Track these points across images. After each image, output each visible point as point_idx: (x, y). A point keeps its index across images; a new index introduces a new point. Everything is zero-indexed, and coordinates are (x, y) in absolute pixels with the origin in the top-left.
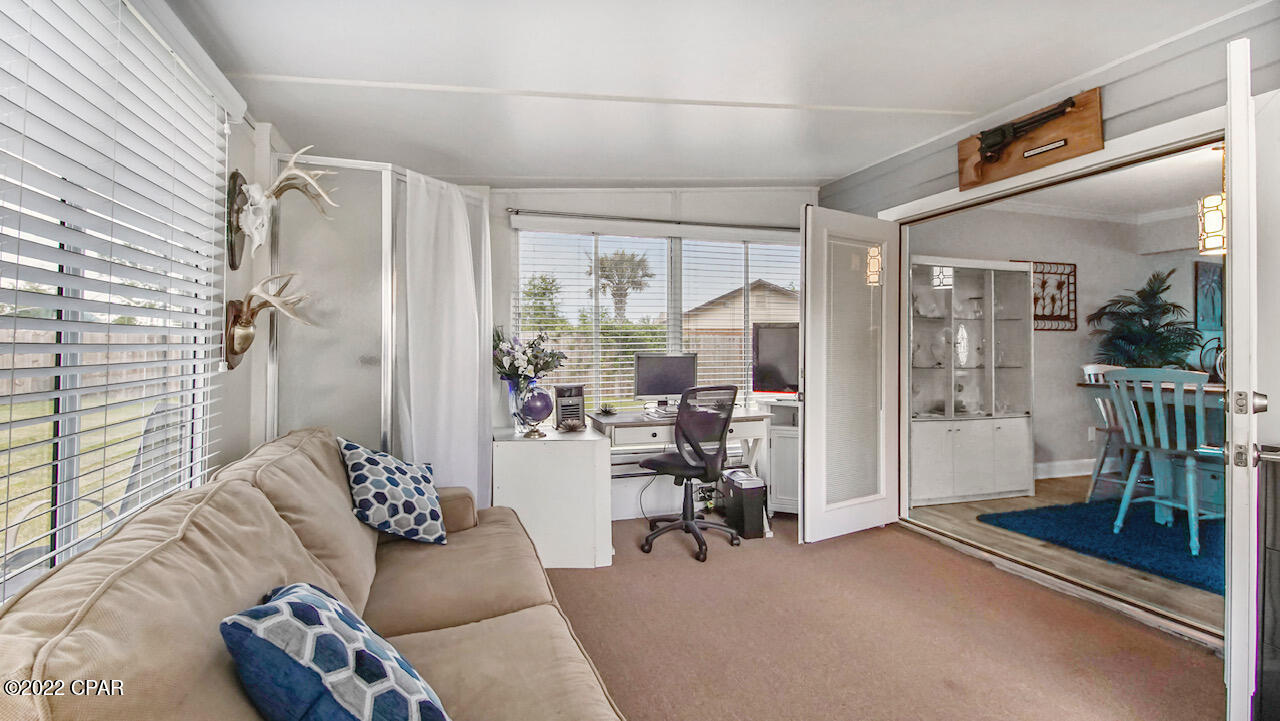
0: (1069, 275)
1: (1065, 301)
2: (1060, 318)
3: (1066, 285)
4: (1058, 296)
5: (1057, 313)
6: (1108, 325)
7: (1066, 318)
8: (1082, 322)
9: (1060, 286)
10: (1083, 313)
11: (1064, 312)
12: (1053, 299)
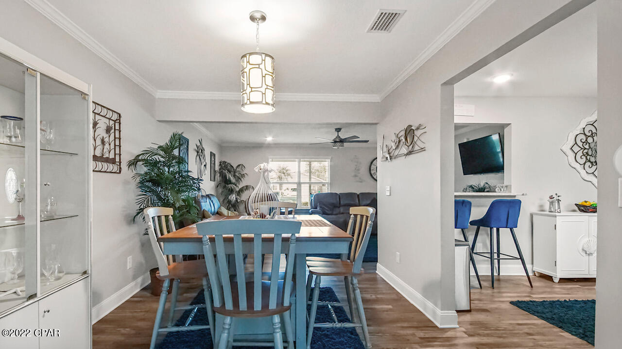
0: (115, 121)
1: (112, 146)
2: (107, 160)
3: (113, 131)
4: (106, 140)
5: (106, 155)
6: (143, 169)
7: (113, 161)
8: (124, 166)
9: (108, 130)
10: (126, 158)
11: (112, 156)
12: (103, 142)
